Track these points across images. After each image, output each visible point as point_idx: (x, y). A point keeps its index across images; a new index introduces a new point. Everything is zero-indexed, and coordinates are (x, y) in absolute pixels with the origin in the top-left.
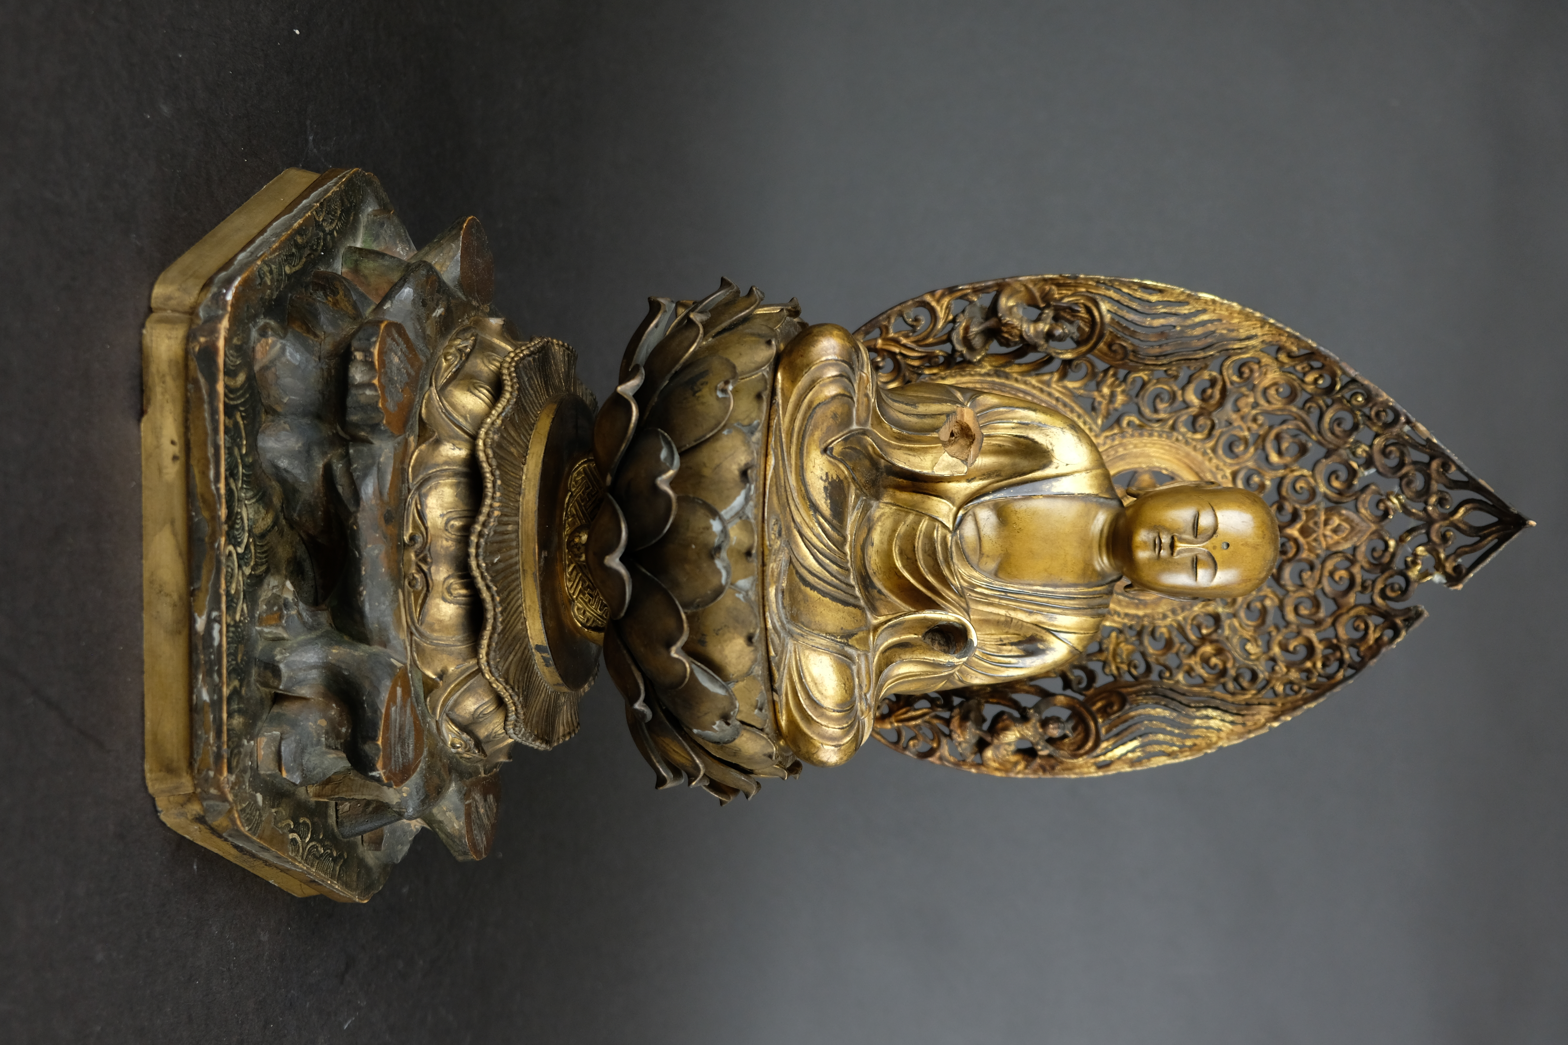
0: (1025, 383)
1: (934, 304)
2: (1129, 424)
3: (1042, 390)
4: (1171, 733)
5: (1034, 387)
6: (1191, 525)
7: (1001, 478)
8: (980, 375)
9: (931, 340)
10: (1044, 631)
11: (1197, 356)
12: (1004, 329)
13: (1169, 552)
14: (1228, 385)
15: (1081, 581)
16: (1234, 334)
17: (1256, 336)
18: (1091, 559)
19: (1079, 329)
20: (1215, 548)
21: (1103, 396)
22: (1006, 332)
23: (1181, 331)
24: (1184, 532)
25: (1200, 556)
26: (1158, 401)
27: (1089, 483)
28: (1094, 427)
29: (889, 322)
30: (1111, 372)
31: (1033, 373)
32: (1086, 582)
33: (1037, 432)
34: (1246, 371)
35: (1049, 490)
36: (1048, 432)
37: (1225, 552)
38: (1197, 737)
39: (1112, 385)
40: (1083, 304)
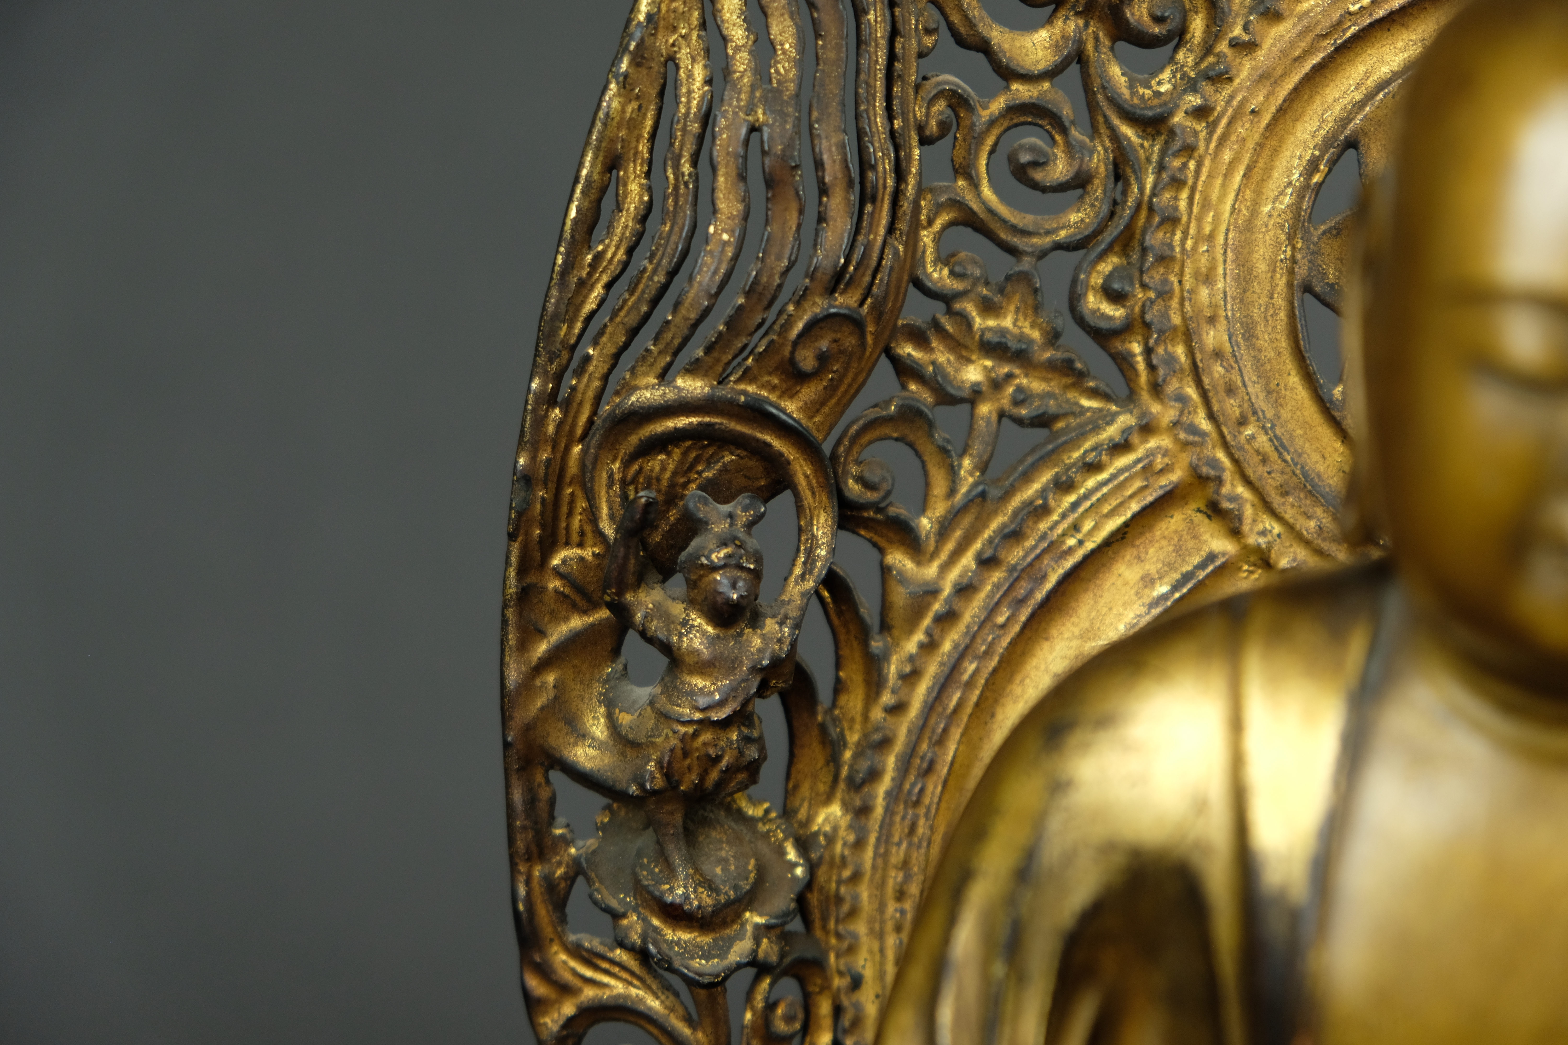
0: (911, 677)
1: (568, 1009)
2: (1114, 294)
3: (948, 618)
5: (930, 646)
11: (881, 33)
12: (689, 780)
21: (997, 385)
22: (703, 773)
26: (1038, 175)
28: (1111, 432)
30: (908, 350)
31: (876, 644)
39: (957, 346)
40: (626, 464)
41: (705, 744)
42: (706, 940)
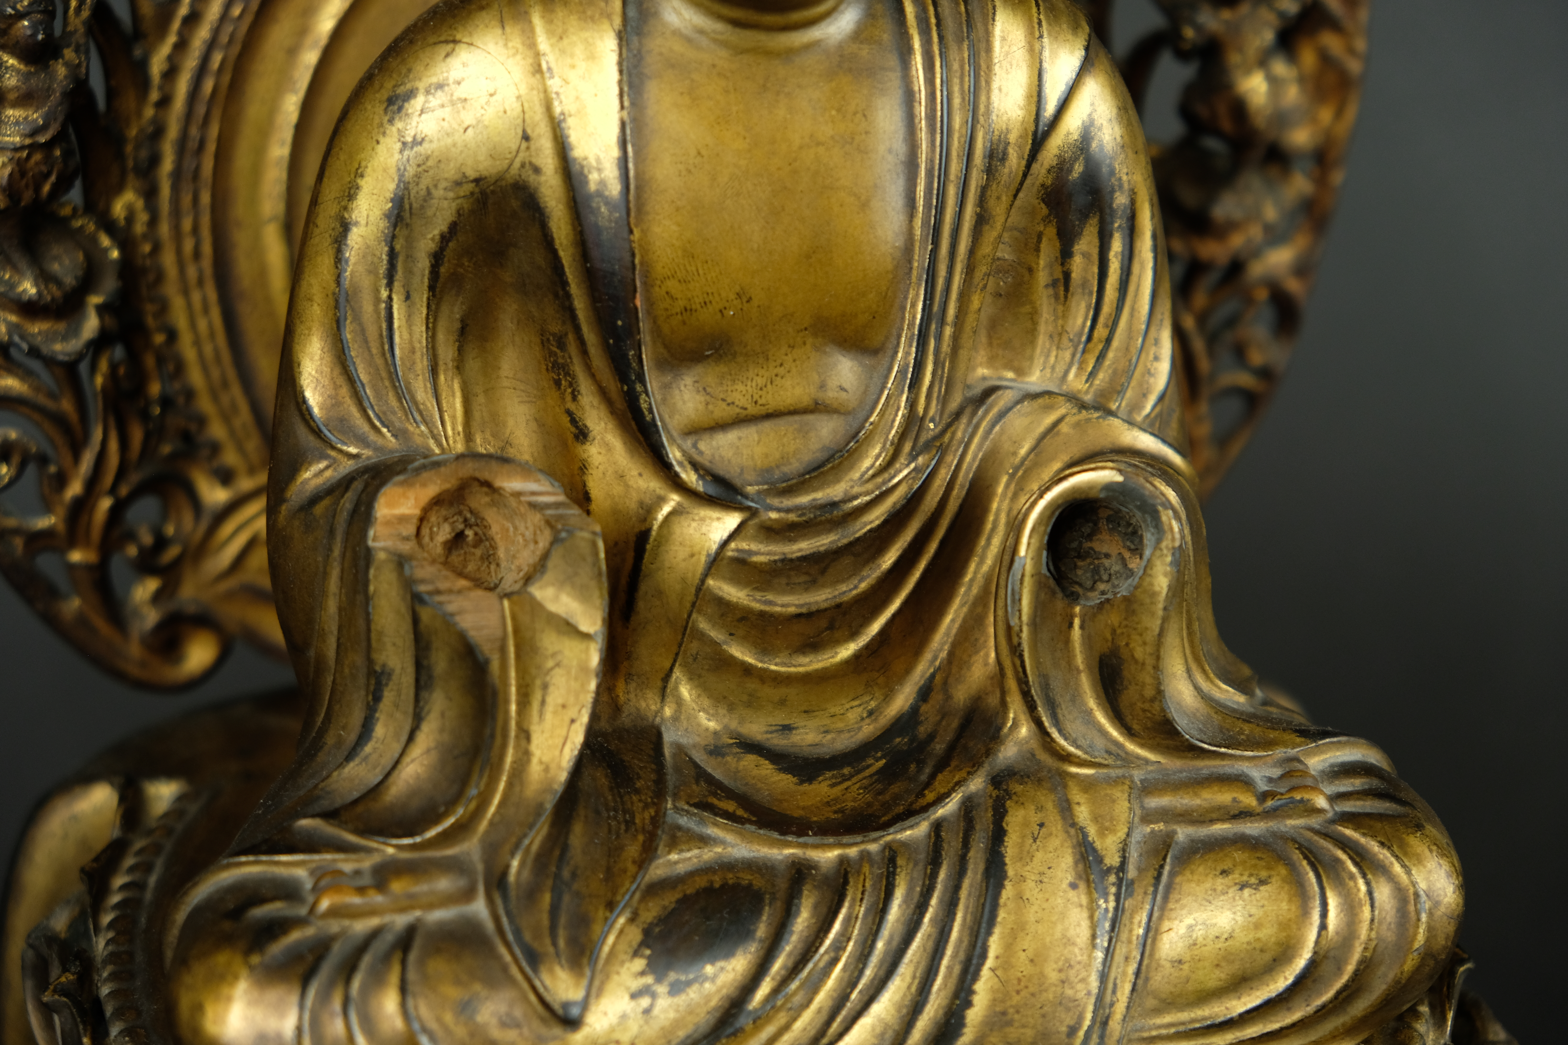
5: (181, 45)
7: (571, 337)
8: (153, 222)
9: (67, 405)
12: (28, 196)
22: (38, 188)
27: (581, 64)
29: (16, 531)
33: (417, 226)
35: (613, 206)
36: (416, 191)
41: (37, 164)
42: (61, 326)
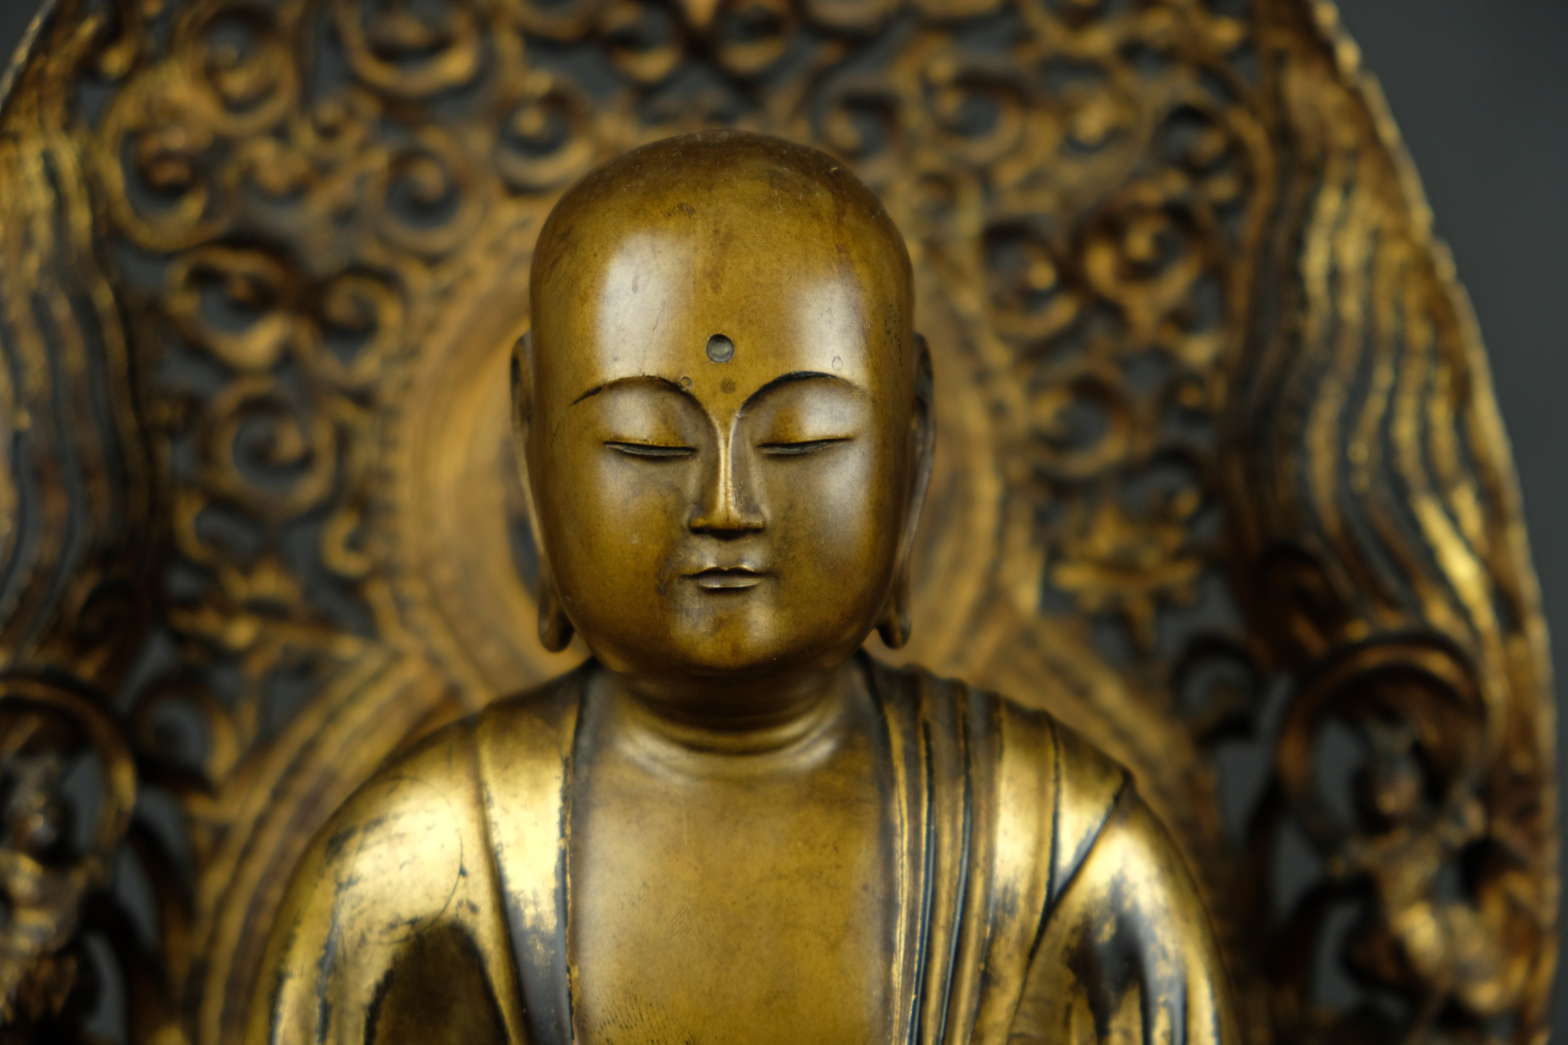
2: (354, 544)
4: (1393, 395)
6: (651, 469)
10: (1054, 926)
11: (119, 342)
13: (750, 540)
14: (221, 226)
15: (871, 812)
16: (42, 231)
17: (48, 158)
18: (791, 778)
19: (29, 751)
20: (728, 387)
23: (34, 408)
24: (677, 490)
25: (761, 434)
27: (524, 794)
31: (187, 887)
32: (871, 792)
33: (351, 975)
34: (169, 173)
35: (549, 943)
36: (350, 936)
37: (742, 348)
38: (1399, 309)
39: (223, 614)
